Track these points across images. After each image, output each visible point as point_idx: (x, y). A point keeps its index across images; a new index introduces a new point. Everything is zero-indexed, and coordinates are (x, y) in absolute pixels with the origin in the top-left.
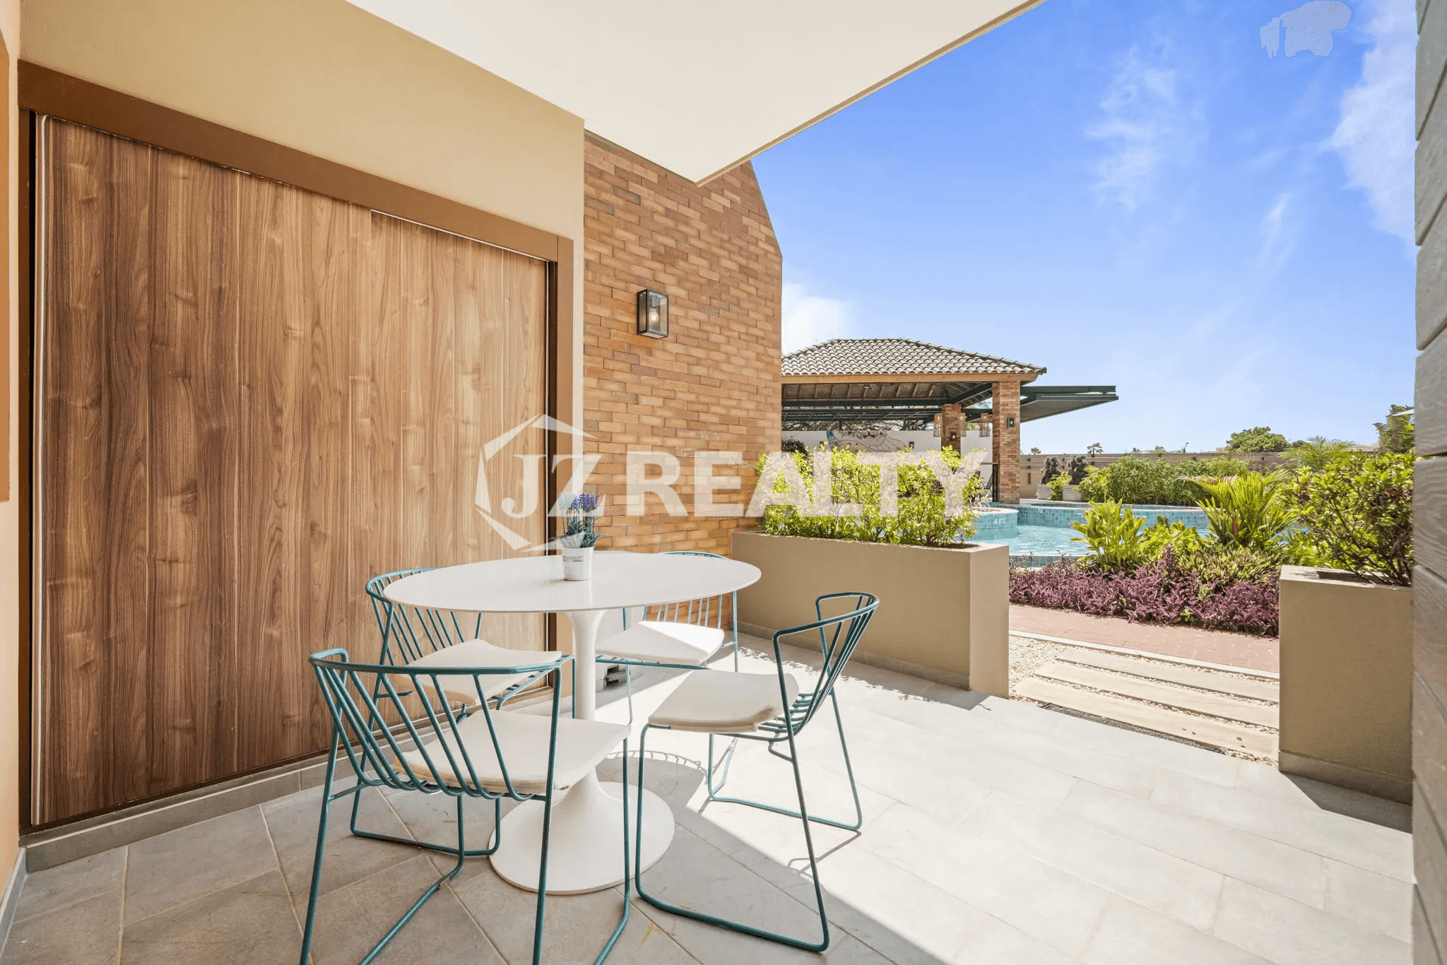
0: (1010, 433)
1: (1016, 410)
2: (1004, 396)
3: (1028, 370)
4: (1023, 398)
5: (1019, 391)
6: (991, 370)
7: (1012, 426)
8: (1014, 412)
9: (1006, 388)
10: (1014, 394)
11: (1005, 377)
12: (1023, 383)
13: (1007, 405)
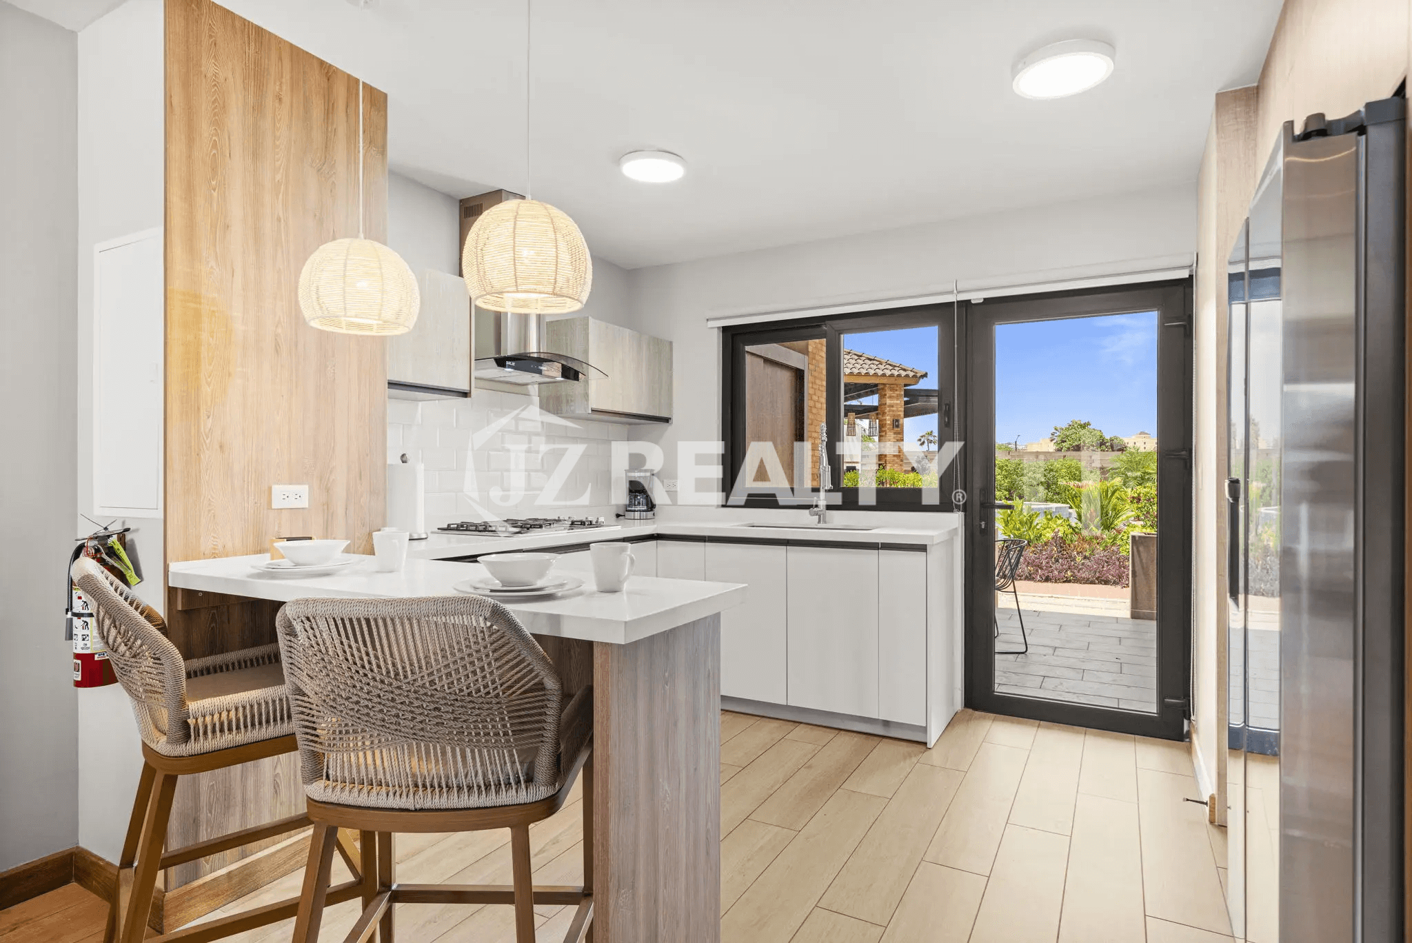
0: (895, 433)
1: (901, 411)
2: (890, 397)
3: (911, 374)
4: (906, 399)
5: (903, 393)
6: (880, 372)
7: (897, 426)
8: (899, 413)
9: (892, 389)
10: (898, 397)
11: (892, 380)
12: (905, 385)
13: (893, 406)
